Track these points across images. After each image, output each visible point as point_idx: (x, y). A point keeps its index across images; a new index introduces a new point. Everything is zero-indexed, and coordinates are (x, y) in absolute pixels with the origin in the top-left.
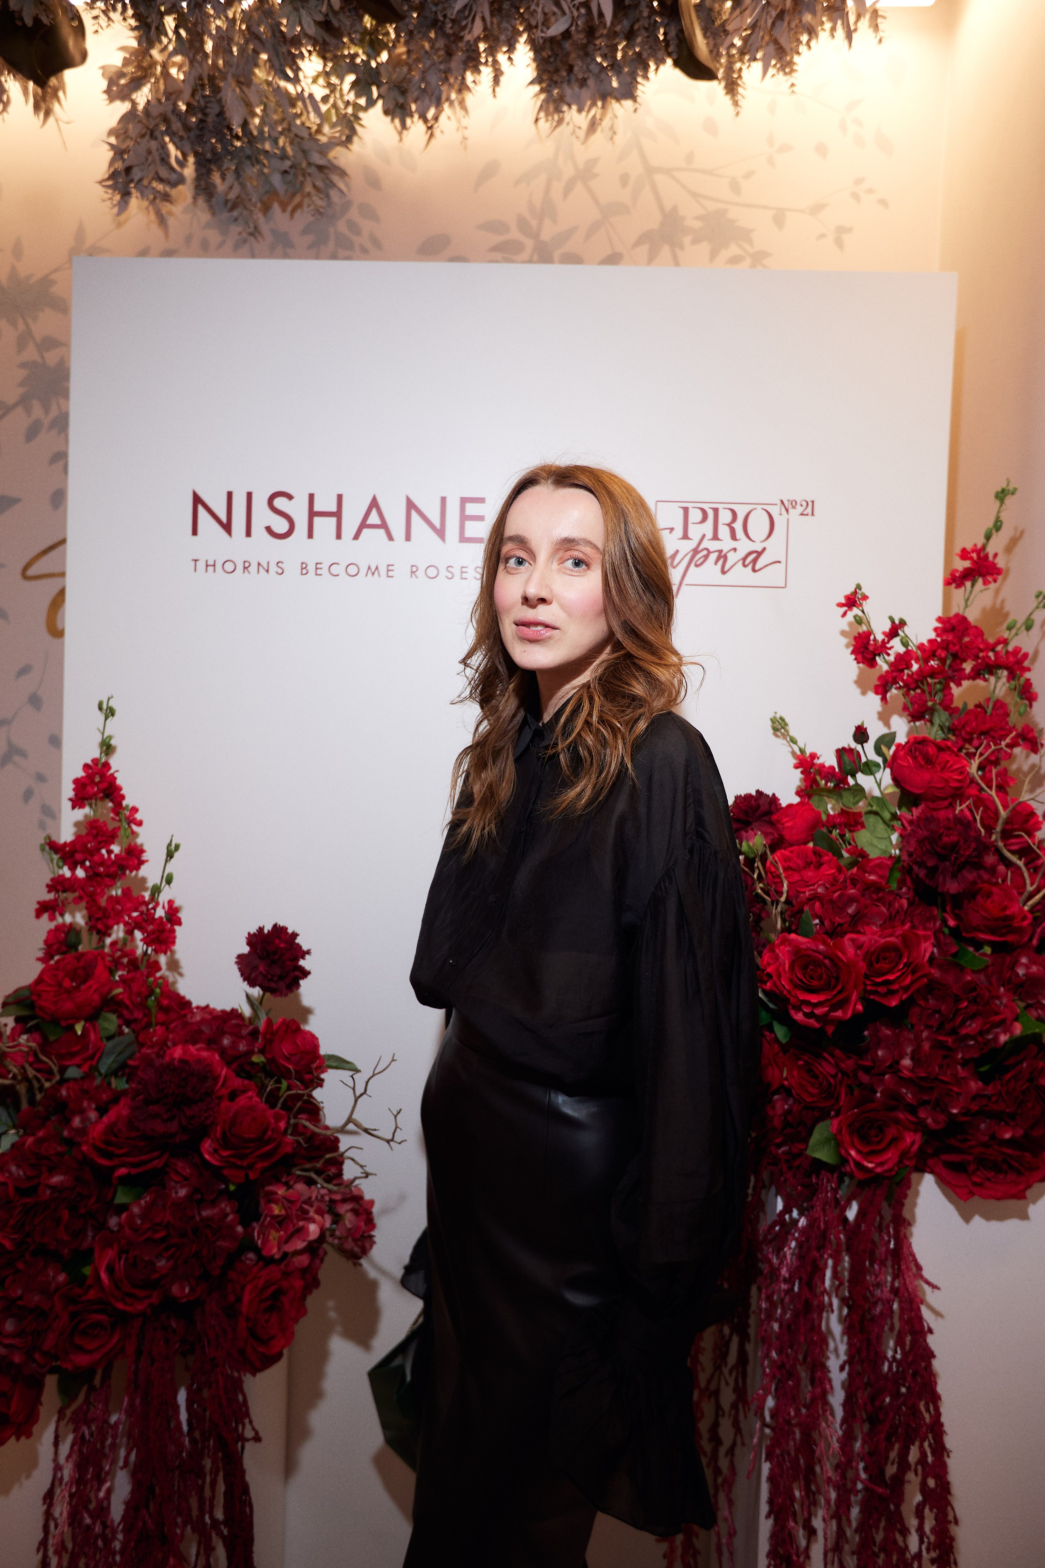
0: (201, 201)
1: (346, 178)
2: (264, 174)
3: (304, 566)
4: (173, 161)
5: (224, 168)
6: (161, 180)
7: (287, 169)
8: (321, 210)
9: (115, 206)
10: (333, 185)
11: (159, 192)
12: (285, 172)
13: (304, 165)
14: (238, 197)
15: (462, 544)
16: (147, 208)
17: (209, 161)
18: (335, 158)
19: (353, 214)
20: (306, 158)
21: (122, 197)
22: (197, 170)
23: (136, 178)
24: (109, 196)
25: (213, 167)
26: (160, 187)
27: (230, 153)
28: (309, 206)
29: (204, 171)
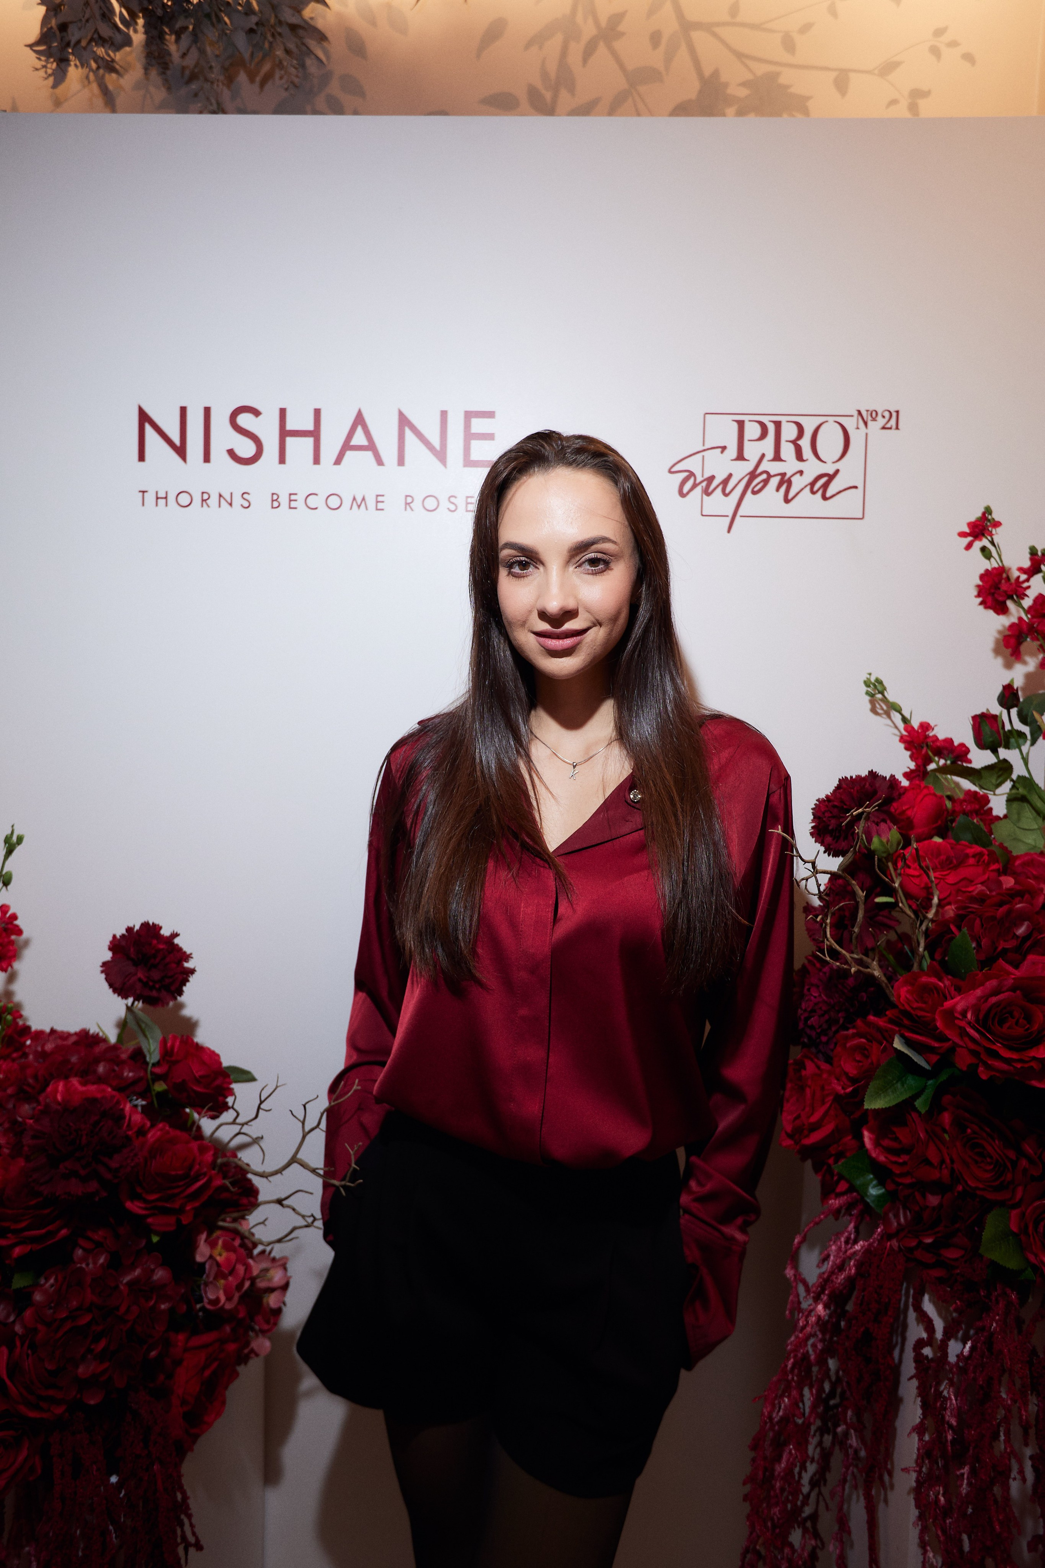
0: (154, 73)
1: (325, 44)
2: (226, 34)
3: (275, 497)
4: (117, 20)
5: (178, 25)
6: (102, 41)
7: (255, 27)
8: (296, 80)
9: (50, 75)
10: (310, 52)
11: (103, 59)
12: (251, 31)
13: (272, 21)
14: (195, 66)
15: (466, 468)
16: (87, 77)
17: (160, 19)
18: (312, 18)
19: (334, 88)
20: (276, 17)
21: (58, 65)
22: (146, 33)
23: (73, 41)
24: (44, 63)
25: (167, 30)
26: (100, 51)
27: (185, 11)
28: (281, 78)
29: (155, 33)
